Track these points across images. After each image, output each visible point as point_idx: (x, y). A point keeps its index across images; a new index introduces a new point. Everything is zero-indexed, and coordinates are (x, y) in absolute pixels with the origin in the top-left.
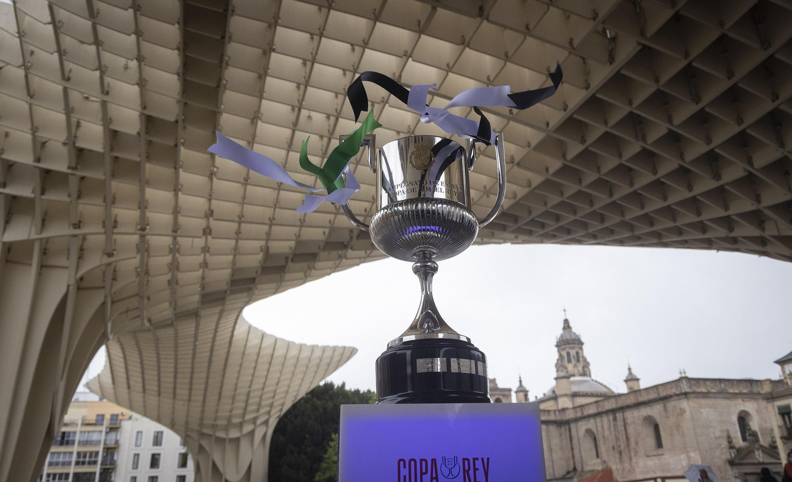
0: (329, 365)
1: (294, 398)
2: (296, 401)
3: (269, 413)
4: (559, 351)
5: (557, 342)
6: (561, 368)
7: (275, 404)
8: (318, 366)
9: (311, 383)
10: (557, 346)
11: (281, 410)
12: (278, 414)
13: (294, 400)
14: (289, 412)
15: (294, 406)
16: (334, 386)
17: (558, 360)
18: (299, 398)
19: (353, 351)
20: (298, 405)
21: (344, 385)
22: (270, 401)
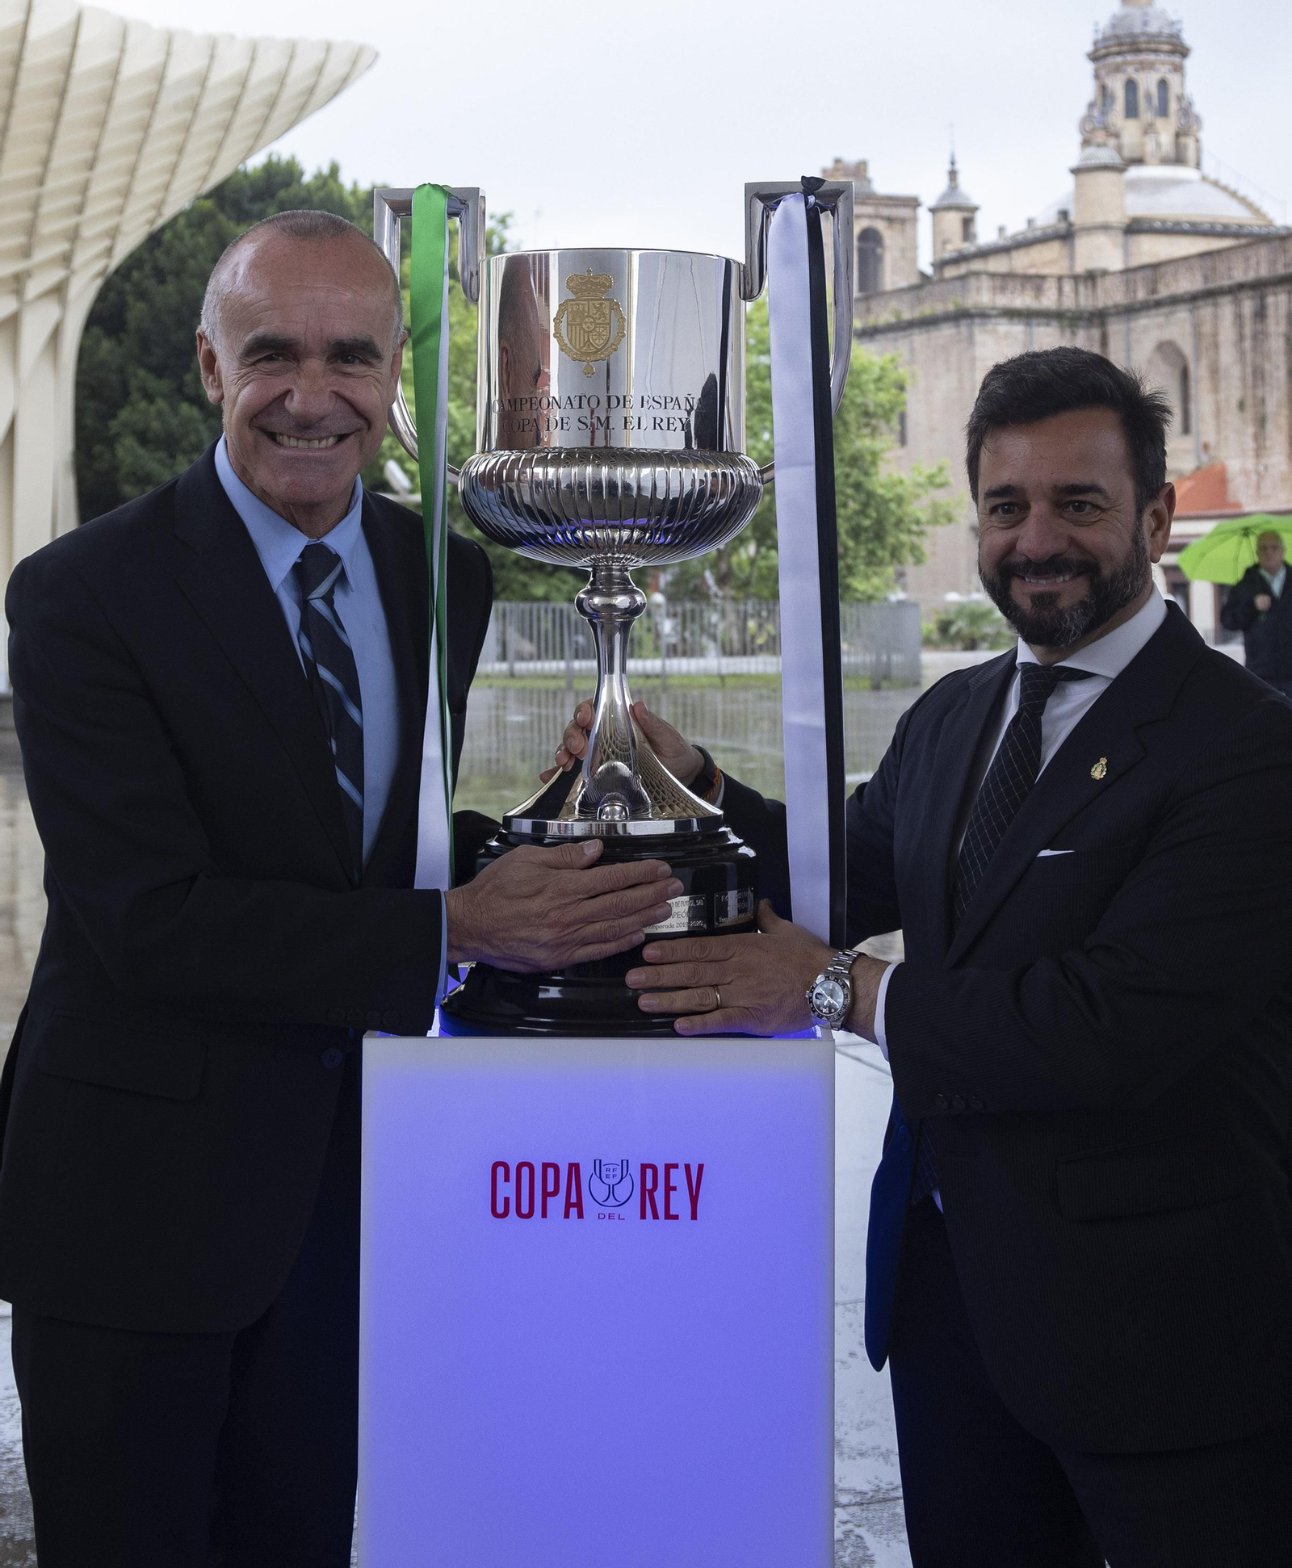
0: (272, 103)
1: (151, 214)
2: (160, 222)
3: (66, 259)
4: (1097, 76)
5: (1095, 43)
6: (1100, 137)
7: (87, 232)
8: (235, 105)
9: (212, 163)
10: (1095, 57)
11: (109, 252)
12: (99, 266)
13: (152, 222)
14: (134, 262)
15: (154, 240)
16: (302, 174)
17: (1091, 106)
18: (169, 212)
19: (358, 61)
20: (168, 236)
21: (334, 171)
22: (70, 222)
